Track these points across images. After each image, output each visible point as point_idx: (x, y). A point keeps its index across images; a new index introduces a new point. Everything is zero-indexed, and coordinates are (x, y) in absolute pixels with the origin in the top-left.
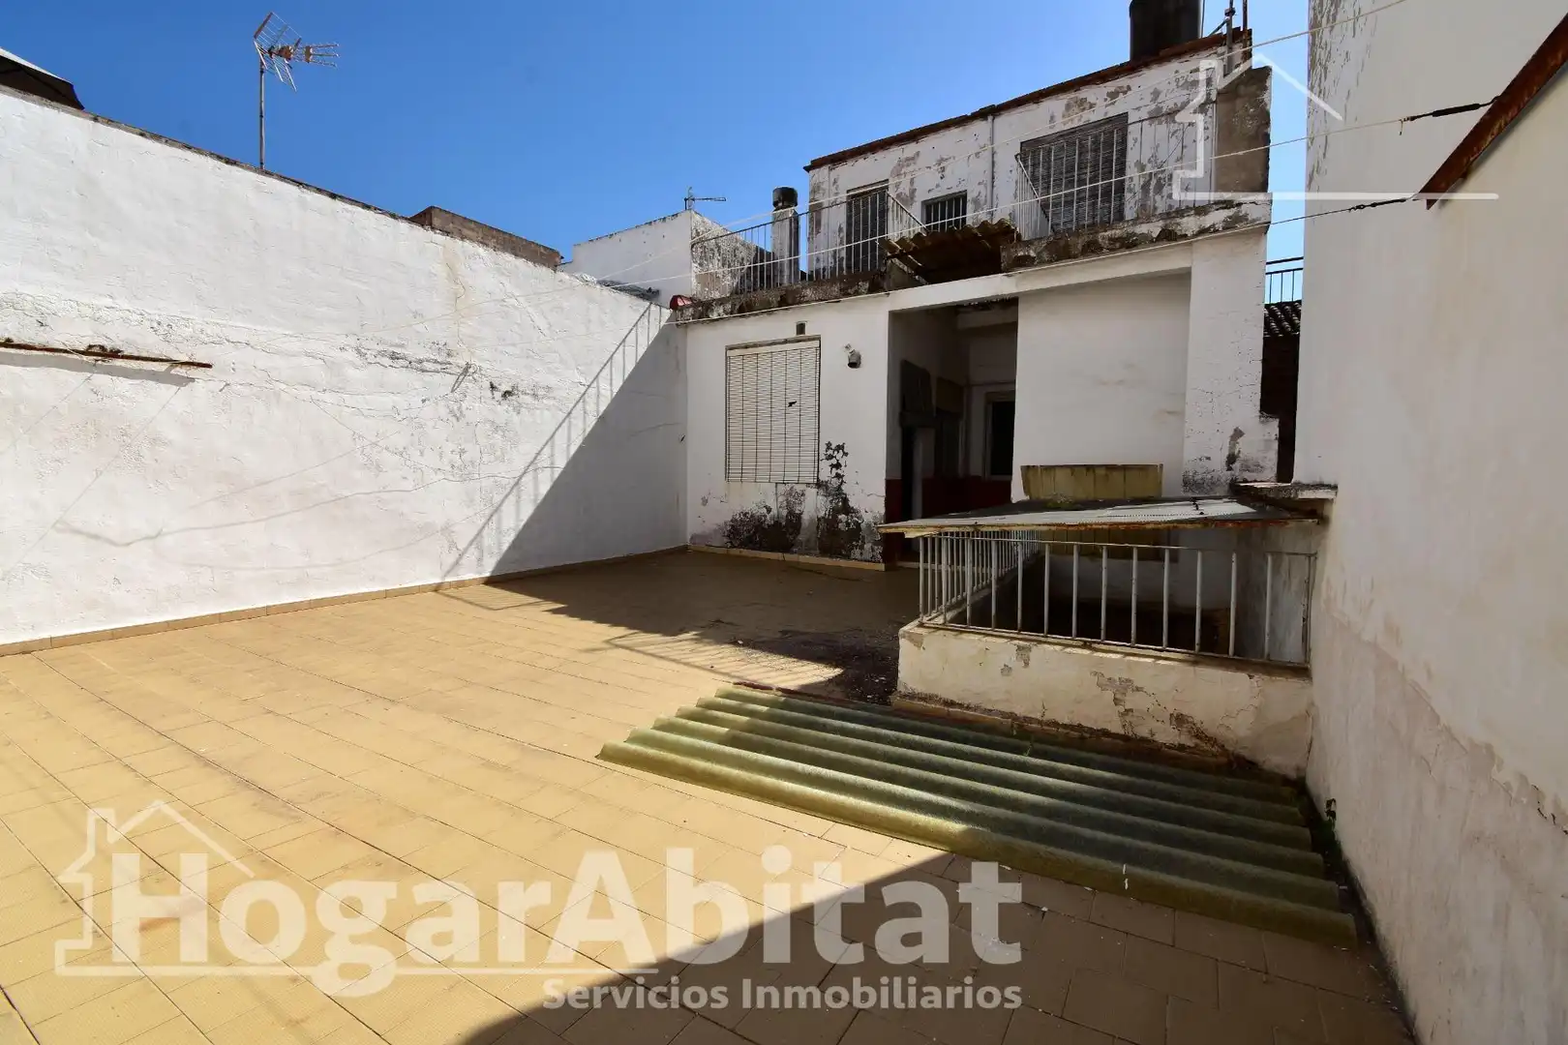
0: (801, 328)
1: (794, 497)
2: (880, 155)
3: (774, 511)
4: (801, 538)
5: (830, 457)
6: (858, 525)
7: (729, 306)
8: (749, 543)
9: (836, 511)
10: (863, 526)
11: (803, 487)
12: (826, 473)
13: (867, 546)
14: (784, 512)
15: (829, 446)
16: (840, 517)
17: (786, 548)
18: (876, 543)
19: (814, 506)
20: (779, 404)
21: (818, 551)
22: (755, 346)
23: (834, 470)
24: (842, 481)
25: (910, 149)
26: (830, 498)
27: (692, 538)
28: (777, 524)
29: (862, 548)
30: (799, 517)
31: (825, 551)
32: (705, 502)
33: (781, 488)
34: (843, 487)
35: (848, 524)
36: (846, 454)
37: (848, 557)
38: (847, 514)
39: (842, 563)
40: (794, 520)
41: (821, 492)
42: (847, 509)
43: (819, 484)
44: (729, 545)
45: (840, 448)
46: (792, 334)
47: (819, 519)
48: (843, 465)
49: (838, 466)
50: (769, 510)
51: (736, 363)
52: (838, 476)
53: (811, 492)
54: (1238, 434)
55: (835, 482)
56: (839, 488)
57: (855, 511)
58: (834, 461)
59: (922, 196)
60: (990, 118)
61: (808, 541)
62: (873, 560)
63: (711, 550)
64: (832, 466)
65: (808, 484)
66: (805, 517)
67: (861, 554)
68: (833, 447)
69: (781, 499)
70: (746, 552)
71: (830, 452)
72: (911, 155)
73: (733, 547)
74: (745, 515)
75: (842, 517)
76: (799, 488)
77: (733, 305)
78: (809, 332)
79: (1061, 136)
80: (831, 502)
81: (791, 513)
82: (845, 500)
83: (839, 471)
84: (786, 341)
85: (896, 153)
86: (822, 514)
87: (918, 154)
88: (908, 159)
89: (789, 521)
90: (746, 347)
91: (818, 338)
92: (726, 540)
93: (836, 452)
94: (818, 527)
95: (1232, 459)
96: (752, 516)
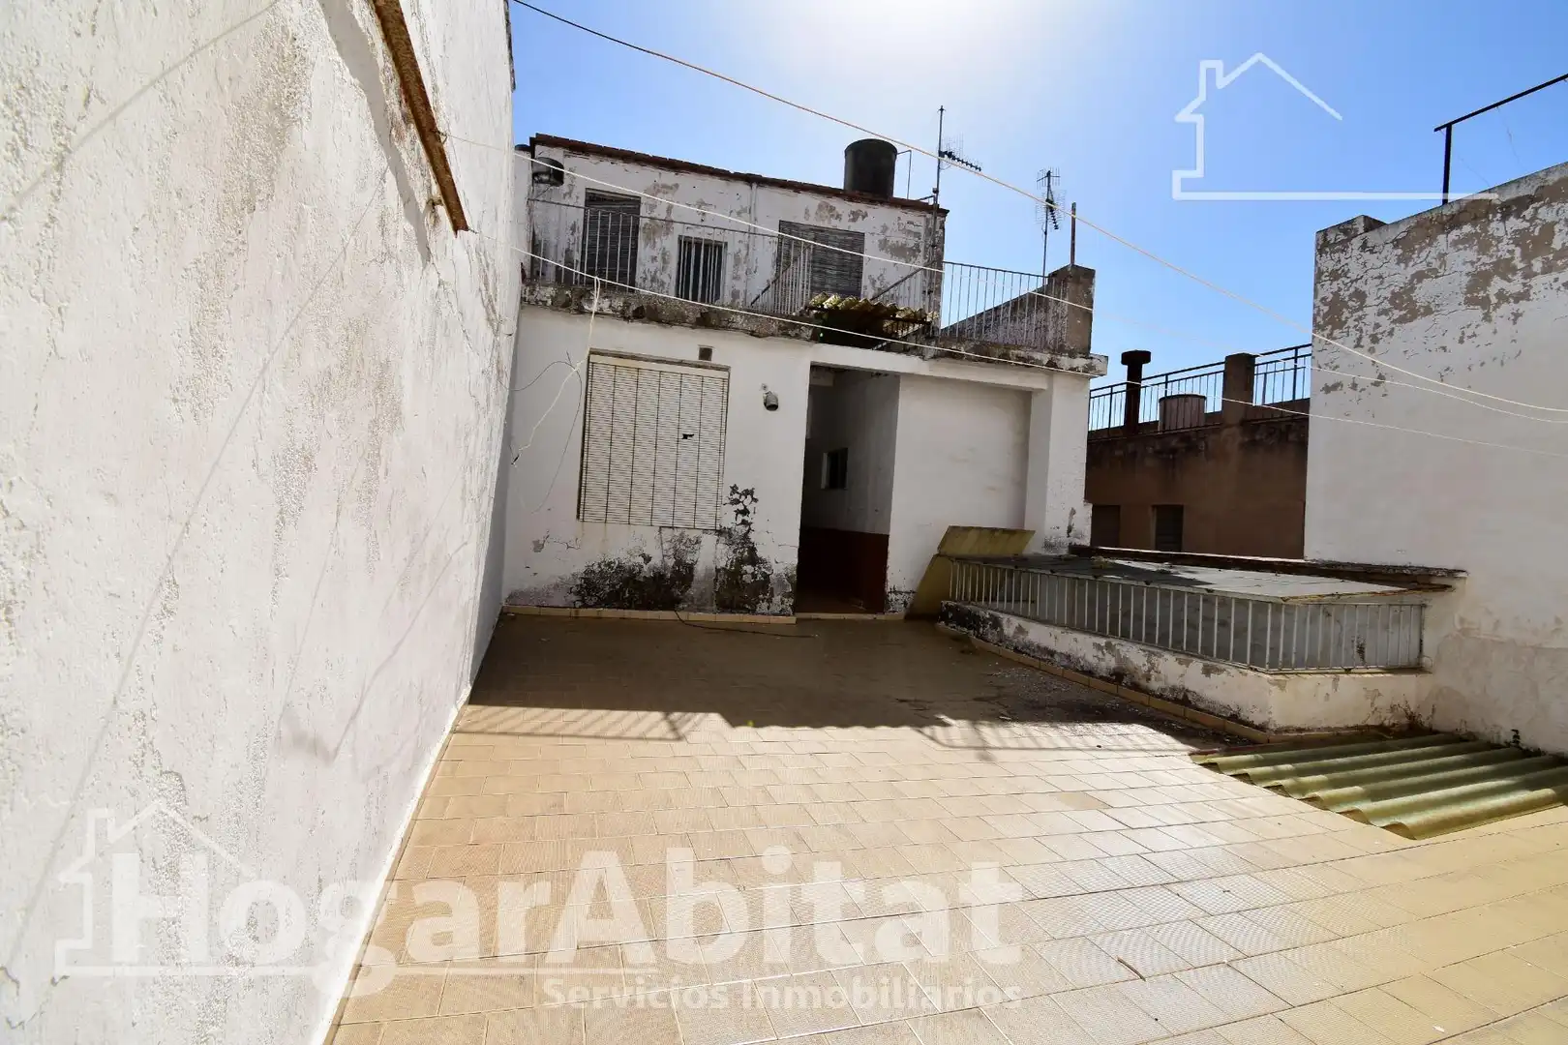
0: (706, 353)
1: (682, 547)
2: (633, 168)
3: (656, 561)
4: (691, 592)
5: (737, 502)
6: (766, 577)
7: (619, 303)
8: (614, 599)
9: (741, 562)
10: (772, 577)
11: (700, 533)
12: (729, 519)
13: (777, 599)
14: (671, 562)
15: (734, 489)
16: (745, 568)
17: (671, 604)
18: (788, 595)
19: (711, 556)
20: (669, 433)
21: (715, 607)
22: (634, 357)
23: (740, 517)
24: (750, 529)
25: (669, 177)
26: (734, 547)
27: (511, 596)
28: (658, 577)
29: (770, 601)
30: (691, 568)
31: (725, 606)
32: (538, 547)
33: (667, 534)
34: (752, 536)
35: (754, 576)
36: (755, 500)
37: (753, 612)
38: (754, 565)
39: (747, 618)
40: (684, 573)
41: (723, 539)
42: (754, 560)
43: (720, 532)
44: (578, 604)
45: (748, 493)
46: (695, 357)
47: (718, 570)
48: (752, 512)
49: (745, 512)
50: (648, 559)
51: (602, 374)
52: (744, 522)
53: (709, 541)
54: (1073, 512)
55: (743, 529)
56: (746, 536)
57: (764, 562)
58: (740, 507)
59: (678, 230)
60: (755, 186)
61: (702, 594)
62: (782, 613)
63: (544, 611)
64: (738, 512)
65: (705, 531)
66: (700, 570)
67: (768, 608)
68: (740, 491)
69: (666, 546)
70: (607, 613)
71: (736, 496)
72: (670, 184)
73: (586, 606)
74: (609, 565)
75: (748, 568)
76: (692, 535)
77: (627, 305)
78: (715, 359)
79: (812, 230)
80: (734, 552)
81: (679, 562)
82: (753, 550)
83: (746, 518)
84: (681, 363)
85: (651, 174)
86: (722, 564)
87: (677, 186)
88: (664, 186)
89: (676, 573)
90: (621, 356)
91: (727, 369)
92: (574, 598)
93: (743, 497)
94: (716, 580)
95: (1070, 530)
96: (619, 567)
